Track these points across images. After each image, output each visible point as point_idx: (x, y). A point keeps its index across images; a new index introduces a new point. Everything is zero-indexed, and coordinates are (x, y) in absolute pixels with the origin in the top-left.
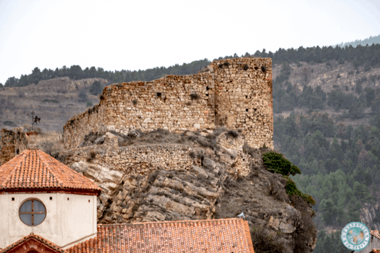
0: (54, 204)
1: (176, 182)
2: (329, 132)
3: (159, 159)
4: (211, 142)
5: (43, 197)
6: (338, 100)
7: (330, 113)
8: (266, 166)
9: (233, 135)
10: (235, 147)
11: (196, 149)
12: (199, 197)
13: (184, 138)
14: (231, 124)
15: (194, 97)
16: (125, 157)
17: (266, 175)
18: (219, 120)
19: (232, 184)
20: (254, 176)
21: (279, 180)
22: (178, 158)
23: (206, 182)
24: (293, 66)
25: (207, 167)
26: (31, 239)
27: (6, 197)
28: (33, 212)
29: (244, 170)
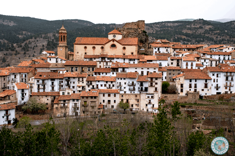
0: (117, 35)
1: (132, 34)
2: (169, 30)
3: (131, 31)
4: (137, 29)
6: (171, 27)
7: (169, 28)
8: (143, 32)
9: (139, 29)
10: (140, 30)
11: (135, 30)
12: (135, 35)
13: (134, 29)
14: (140, 27)
15: (135, 24)
16: (127, 31)
17: (143, 33)
18: (138, 27)
19: (139, 34)
20: (142, 33)
21: (144, 34)
22: (133, 31)
23: (136, 34)
24: (166, 23)
25: (136, 32)
26: (113, 39)
27: (112, 35)
28: (114, 36)
29: (141, 32)
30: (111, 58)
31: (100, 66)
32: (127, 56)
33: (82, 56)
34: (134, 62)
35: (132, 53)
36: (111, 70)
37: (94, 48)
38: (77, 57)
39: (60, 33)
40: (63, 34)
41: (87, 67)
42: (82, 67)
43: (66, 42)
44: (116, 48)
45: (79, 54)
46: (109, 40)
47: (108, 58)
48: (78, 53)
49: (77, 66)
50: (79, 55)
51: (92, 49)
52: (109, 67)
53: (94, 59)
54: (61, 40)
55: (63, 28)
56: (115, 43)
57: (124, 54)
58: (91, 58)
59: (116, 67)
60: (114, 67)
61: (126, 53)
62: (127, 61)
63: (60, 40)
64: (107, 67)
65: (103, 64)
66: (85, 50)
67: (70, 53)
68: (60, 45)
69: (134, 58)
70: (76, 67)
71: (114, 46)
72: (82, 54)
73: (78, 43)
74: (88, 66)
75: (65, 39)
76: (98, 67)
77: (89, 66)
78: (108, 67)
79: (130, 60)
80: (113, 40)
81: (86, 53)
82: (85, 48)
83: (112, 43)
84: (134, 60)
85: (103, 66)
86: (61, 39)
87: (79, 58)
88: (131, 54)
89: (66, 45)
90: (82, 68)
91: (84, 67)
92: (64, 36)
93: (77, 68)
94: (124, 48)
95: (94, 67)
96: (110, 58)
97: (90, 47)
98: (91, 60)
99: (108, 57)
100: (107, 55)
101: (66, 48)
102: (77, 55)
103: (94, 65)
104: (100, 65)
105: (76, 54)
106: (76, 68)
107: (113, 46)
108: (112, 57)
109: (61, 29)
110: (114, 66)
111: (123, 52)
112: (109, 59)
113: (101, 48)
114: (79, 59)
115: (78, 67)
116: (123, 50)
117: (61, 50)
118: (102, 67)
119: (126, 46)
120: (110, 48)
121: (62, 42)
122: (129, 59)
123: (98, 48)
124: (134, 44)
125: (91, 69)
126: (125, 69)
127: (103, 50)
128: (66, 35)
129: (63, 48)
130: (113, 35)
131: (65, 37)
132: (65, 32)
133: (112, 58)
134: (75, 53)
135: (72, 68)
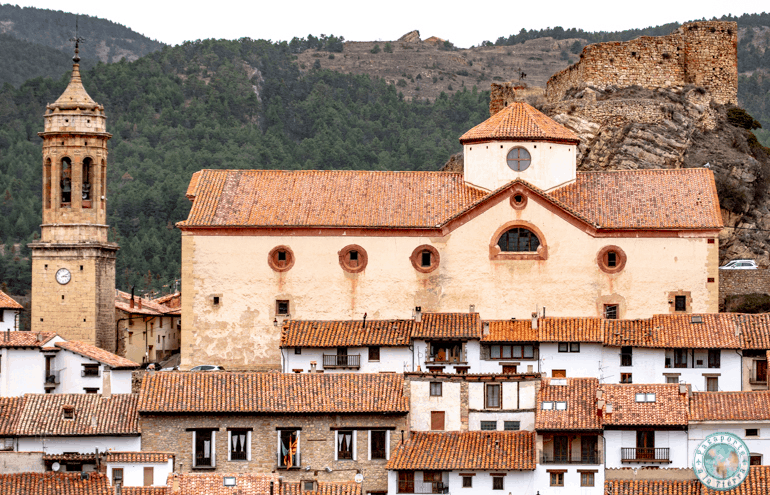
0: (539, 152)
1: (648, 134)
3: (633, 113)
4: (680, 97)
5: (528, 146)
8: (730, 120)
9: (700, 92)
10: (703, 103)
11: (667, 104)
12: (669, 148)
13: (657, 94)
14: (699, 81)
15: (666, 56)
16: (602, 110)
17: (730, 129)
18: (688, 78)
19: (699, 136)
20: (719, 130)
22: (650, 112)
23: (675, 134)
24: (756, 30)
25: (677, 121)
26: (517, 183)
27: (495, 145)
28: (519, 159)
29: (710, 124)
30: (512, 345)
31: (438, 417)
32: (649, 323)
33: (248, 326)
34: (712, 380)
35: (680, 302)
36: (539, 445)
37: (354, 258)
38: (208, 340)
39: (50, 136)
40: (79, 142)
41: (324, 426)
42: (289, 425)
43: (100, 215)
44: (542, 258)
45: (229, 313)
46: (475, 192)
47: (489, 348)
48: (216, 300)
49: (241, 421)
50: (223, 325)
51: (338, 270)
52: (512, 425)
53: (365, 354)
54: (66, 197)
55: (76, 93)
56: (534, 214)
57: (612, 311)
58: (342, 350)
59: (583, 426)
60: (566, 423)
61: (632, 304)
62: (649, 369)
63: (55, 192)
64: (493, 425)
65: (465, 400)
66: (281, 282)
67: (126, 307)
68: (49, 236)
69: (713, 344)
70: (240, 424)
71: (524, 241)
72: (250, 314)
73: (219, 222)
74: (333, 415)
75: (97, 186)
76: (420, 422)
77: (343, 421)
78: (500, 419)
79: (679, 357)
80: (519, 194)
81: (283, 306)
82: (281, 257)
83: (504, 214)
84: (714, 357)
85: (464, 418)
86: (66, 182)
87: (222, 344)
88: (666, 310)
89: (101, 237)
90: (288, 437)
91: (306, 425)
92: (87, 163)
93: (244, 431)
94: (612, 259)
95: (382, 422)
96: (501, 344)
97: (316, 255)
98: (342, 362)
99: (489, 334)
100: (472, 317)
101: (101, 261)
102: (212, 318)
103: (388, 407)
104: (437, 404)
105: (197, 311)
106: (236, 432)
107: (519, 240)
108: (517, 337)
109: (63, 100)
110: (561, 414)
111: (606, 292)
112: (496, 353)
113: (413, 259)
114: (223, 354)
115: (254, 424)
116: (604, 278)
117: (62, 277)
118: (453, 424)
119: (623, 244)
120: (494, 257)
121: (67, 215)
122: (667, 349)
123: (390, 256)
124: (690, 224)
125: (362, 442)
126: (661, 441)
127: (433, 280)
128: (99, 155)
129: (74, 266)
130: (509, 145)
131: (97, 171)
132: (98, 125)
133: (522, 345)
134: (193, 307)
135: (204, 435)
